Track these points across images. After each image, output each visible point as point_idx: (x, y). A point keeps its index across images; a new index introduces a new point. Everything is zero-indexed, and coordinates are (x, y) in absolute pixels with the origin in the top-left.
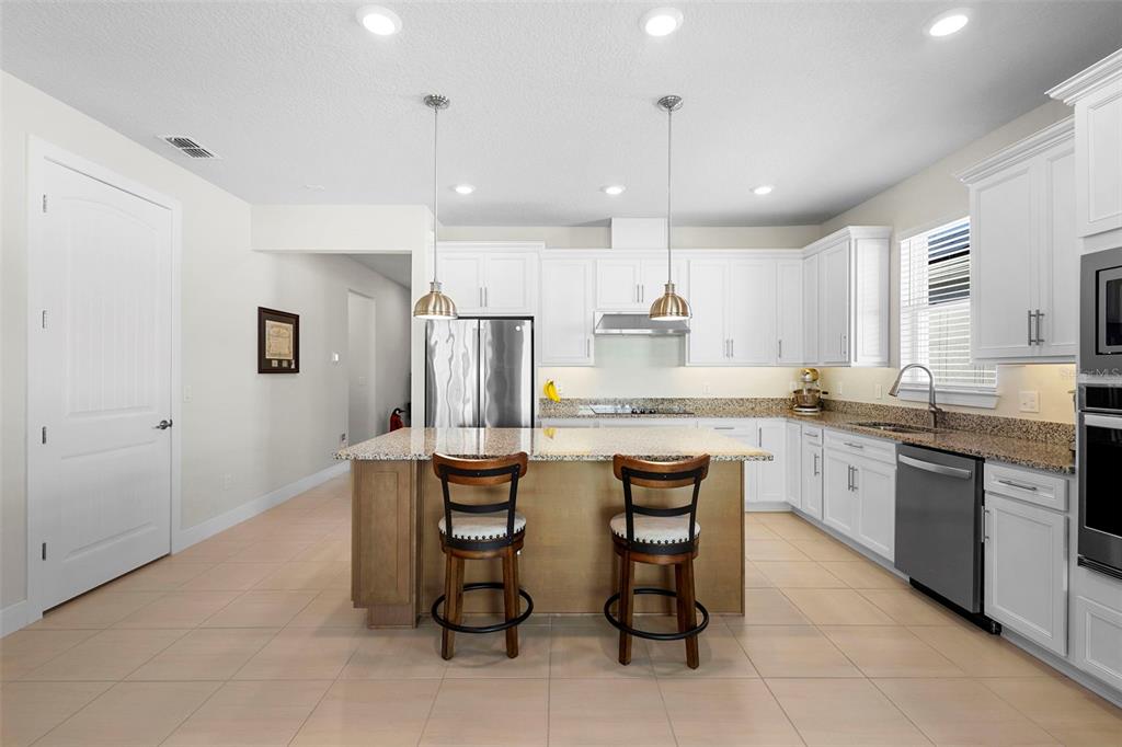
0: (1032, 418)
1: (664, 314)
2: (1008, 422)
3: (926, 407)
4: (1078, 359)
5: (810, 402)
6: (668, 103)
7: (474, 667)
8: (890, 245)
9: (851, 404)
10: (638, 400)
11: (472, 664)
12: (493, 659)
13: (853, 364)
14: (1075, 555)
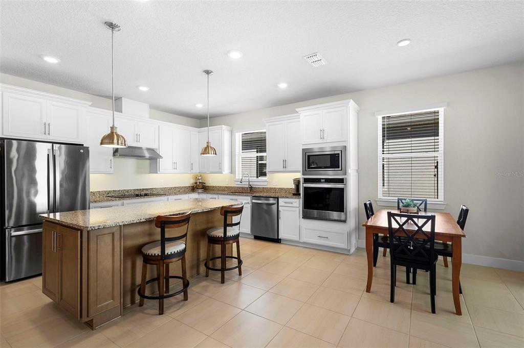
0: (276, 187)
1: (209, 153)
2: (271, 188)
3: (247, 186)
4: (301, 172)
5: (201, 187)
6: (208, 72)
7: (178, 309)
8: (232, 132)
9: (216, 187)
10: (131, 190)
11: (175, 309)
12: (181, 304)
13: (223, 173)
14: (301, 216)
